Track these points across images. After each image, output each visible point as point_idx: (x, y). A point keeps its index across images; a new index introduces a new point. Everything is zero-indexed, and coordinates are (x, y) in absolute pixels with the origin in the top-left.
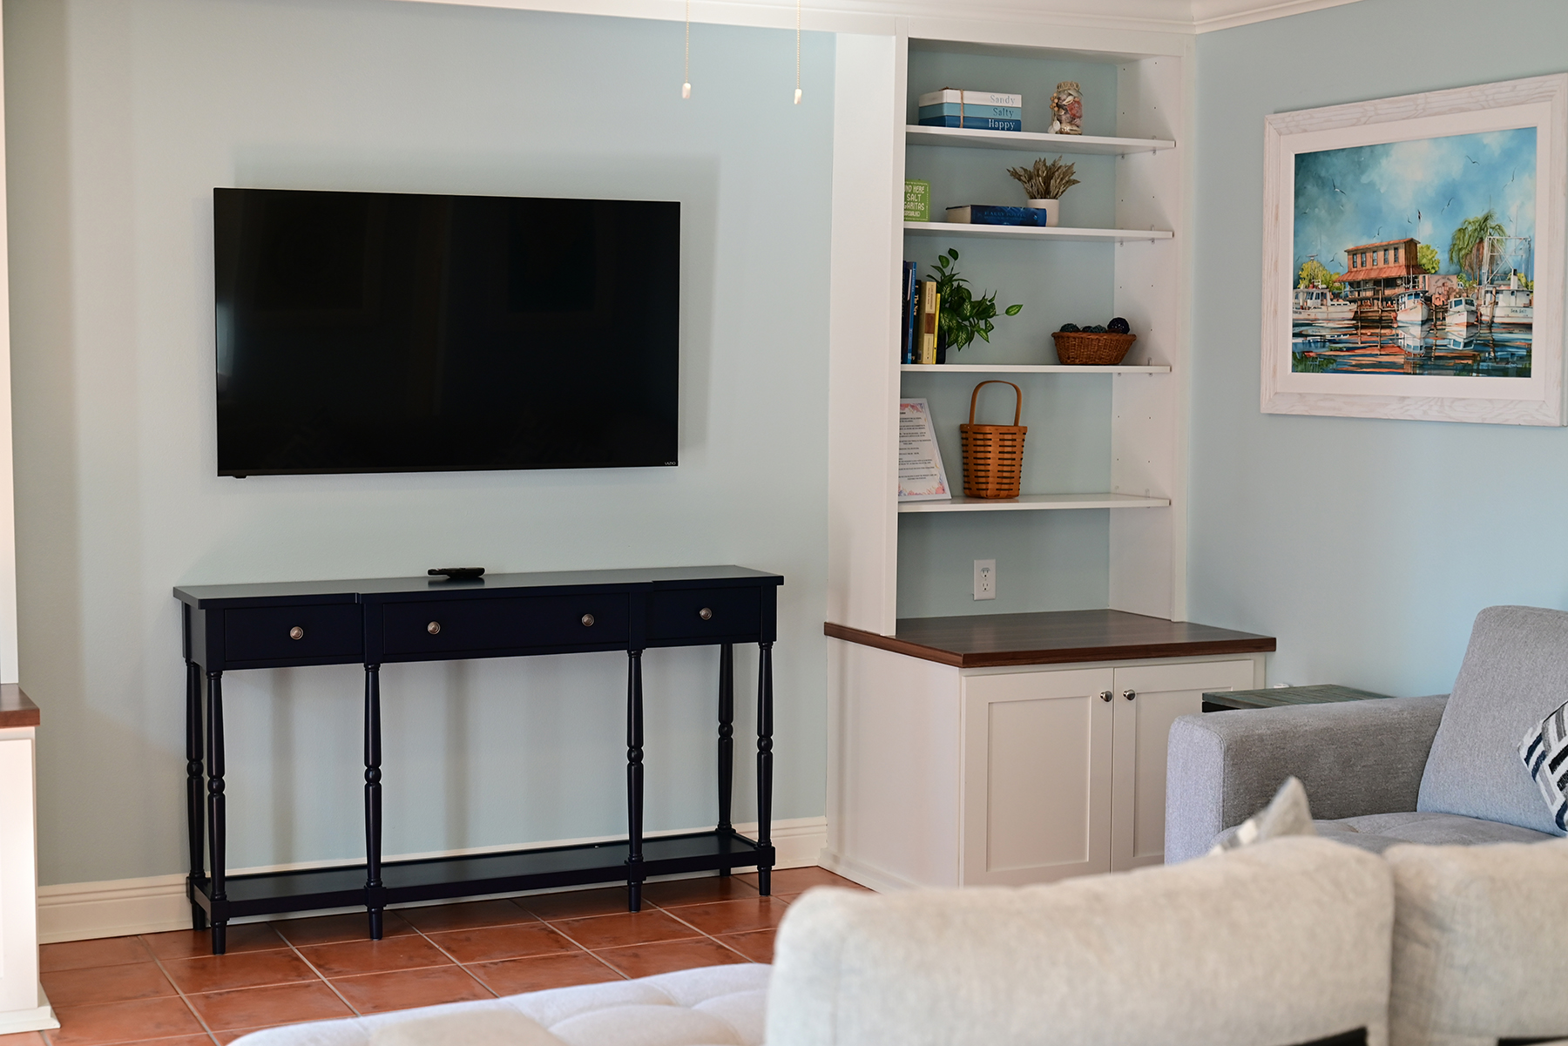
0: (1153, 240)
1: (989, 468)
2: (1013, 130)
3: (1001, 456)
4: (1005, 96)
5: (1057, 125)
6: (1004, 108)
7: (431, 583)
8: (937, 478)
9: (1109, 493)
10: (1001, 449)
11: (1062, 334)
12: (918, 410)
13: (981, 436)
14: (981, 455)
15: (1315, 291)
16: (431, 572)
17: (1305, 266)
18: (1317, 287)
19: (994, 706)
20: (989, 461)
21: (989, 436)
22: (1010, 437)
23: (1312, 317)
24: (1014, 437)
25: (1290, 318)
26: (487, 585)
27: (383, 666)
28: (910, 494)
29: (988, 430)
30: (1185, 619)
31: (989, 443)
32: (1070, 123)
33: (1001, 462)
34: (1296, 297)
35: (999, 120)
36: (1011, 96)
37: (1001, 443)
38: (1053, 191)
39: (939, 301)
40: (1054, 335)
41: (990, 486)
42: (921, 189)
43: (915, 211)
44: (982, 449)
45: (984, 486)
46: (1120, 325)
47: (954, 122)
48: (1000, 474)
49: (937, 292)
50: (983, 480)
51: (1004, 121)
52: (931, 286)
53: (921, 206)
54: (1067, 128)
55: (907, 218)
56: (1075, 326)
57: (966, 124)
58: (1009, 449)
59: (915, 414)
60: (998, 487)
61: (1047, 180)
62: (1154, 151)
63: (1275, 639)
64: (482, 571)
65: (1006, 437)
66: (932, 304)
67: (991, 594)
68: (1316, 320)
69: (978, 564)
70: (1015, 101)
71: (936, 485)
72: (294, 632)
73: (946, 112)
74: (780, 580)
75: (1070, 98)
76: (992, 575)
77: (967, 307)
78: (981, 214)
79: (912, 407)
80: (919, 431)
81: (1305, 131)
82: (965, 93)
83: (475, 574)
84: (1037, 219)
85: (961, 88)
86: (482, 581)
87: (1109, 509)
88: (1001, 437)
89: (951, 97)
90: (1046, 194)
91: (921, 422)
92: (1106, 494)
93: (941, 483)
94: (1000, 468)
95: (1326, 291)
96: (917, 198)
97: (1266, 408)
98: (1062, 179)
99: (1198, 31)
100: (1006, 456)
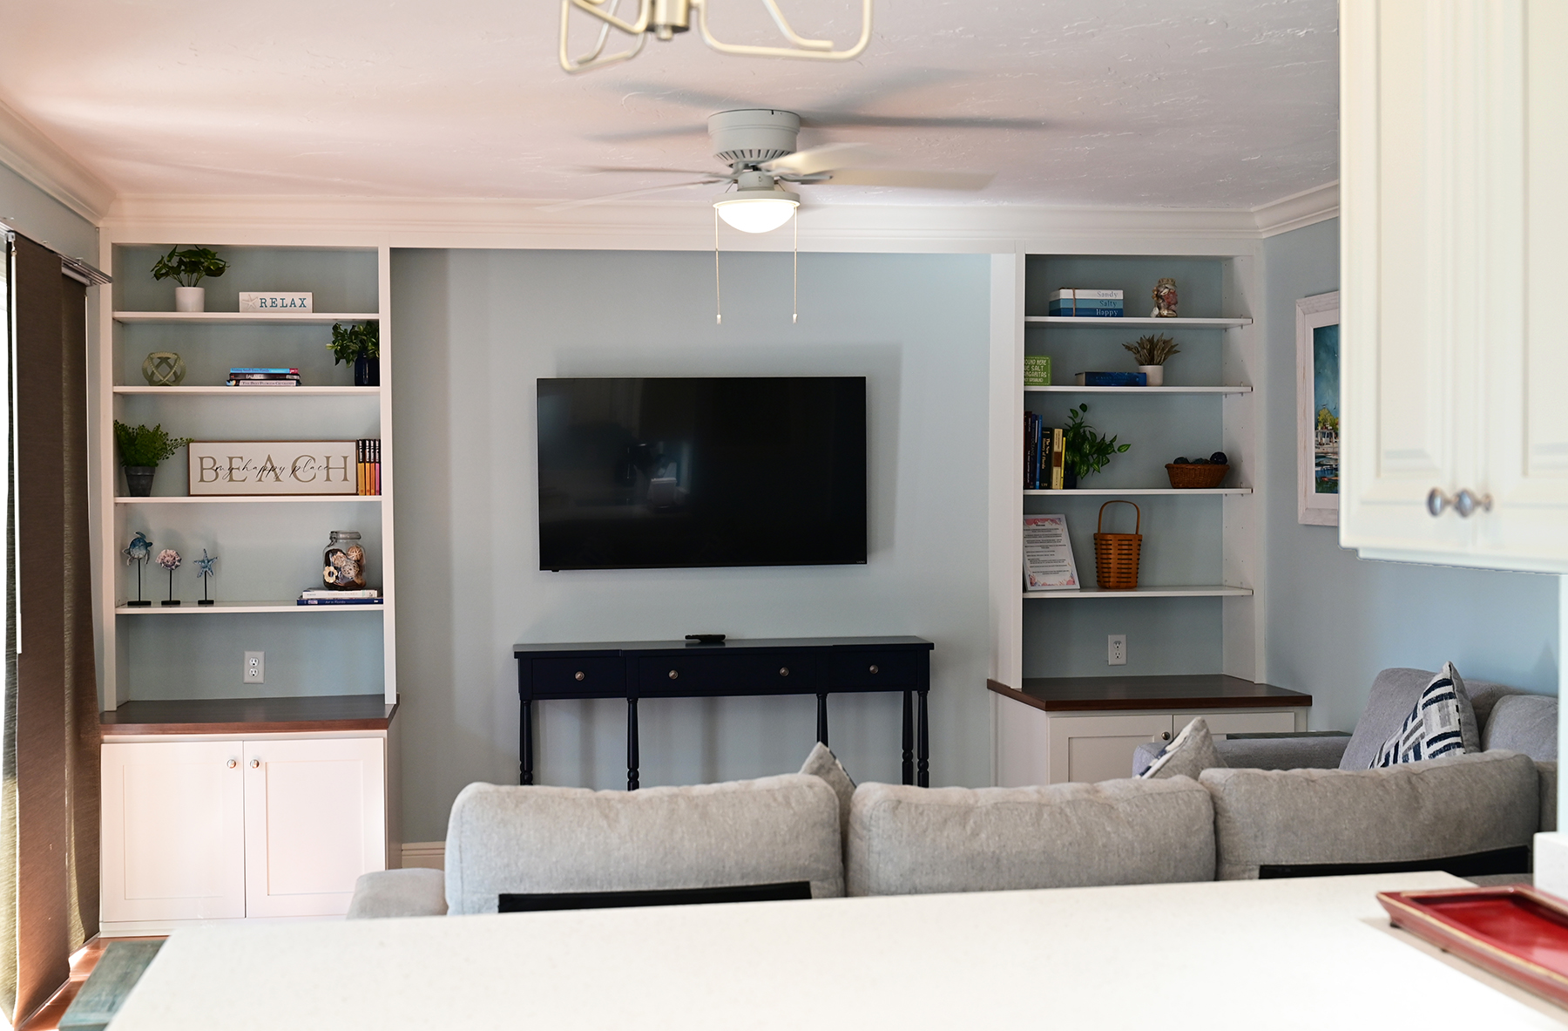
0: (1242, 393)
1: (1111, 566)
2: (1117, 316)
3: (1120, 557)
4: (1109, 292)
5: (1156, 311)
6: (1108, 300)
7: (687, 645)
8: (1068, 574)
9: (1221, 585)
10: (1119, 552)
11: (1175, 466)
12: (1056, 523)
13: (1104, 542)
14: (1105, 556)
15: (1327, 432)
16: (687, 637)
17: (1321, 413)
18: (1326, 428)
19: (1074, 740)
20: (1111, 561)
21: (1110, 542)
22: (1127, 542)
23: (1325, 451)
24: (1131, 543)
25: (1313, 451)
26: (727, 646)
27: (640, 701)
28: (1043, 585)
29: (1109, 537)
30: (1264, 682)
31: (1111, 547)
32: (1168, 309)
33: (1119, 561)
34: (1317, 437)
35: (1104, 310)
36: (1114, 292)
37: (1119, 547)
38: (1157, 359)
39: (1064, 443)
40: (1168, 466)
41: (1111, 580)
42: (1044, 362)
43: (1038, 378)
44: (1105, 552)
45: (1107, 580)
46: (1220, 459)
47: (1068, 313)
48: (1119, 571)
49: (1063, 436)
50: (1106, 575)
51: (1109, 310)
52: (1058, 432)
53: (1044, 375)
54: (1165, 313)
55: (1026, 384)
56: (1186, 459)
57: (1078, 313)
58: (1126, 552)
59: (1054, 526)
60: (1118, 580)
61: (1151, 352)
62: (1242, 326)
63: (1311, 697)
64: (724, 636)
65: (1124, 542)
66: (1059, 445)
67: (1122, 660)
68: (1328, 453)
69: (1111, 638)
70: (1119, 295)
71: (1068, 578)
72: (578, 676)
73: (1062, 306)
74: (931, 646)
75: (1166, 290)
76: (1123, 647)
77: (1087, 447)
78: (1093, 378)
79: (1052, 521)
80: (1056, 539)
81: (1317, 311)
82: (1076, 291)
83: (720, 639)
84: (1141, 380)
85: (1074, 287)
86: (724, 644)
87: (1222, 596)
88: (1120, 542)
89: (1065, 294)
90: (1151, 363)
91: (1059, 532)
92: (1220, 586)
93: (1072, 577)
94: (1119, 566)
95: (1332, 431)
96: (1040, 368)
97: (1301, 520)
98: (1163, 349)
99: (1264, 236)
100: (1124, 557)
